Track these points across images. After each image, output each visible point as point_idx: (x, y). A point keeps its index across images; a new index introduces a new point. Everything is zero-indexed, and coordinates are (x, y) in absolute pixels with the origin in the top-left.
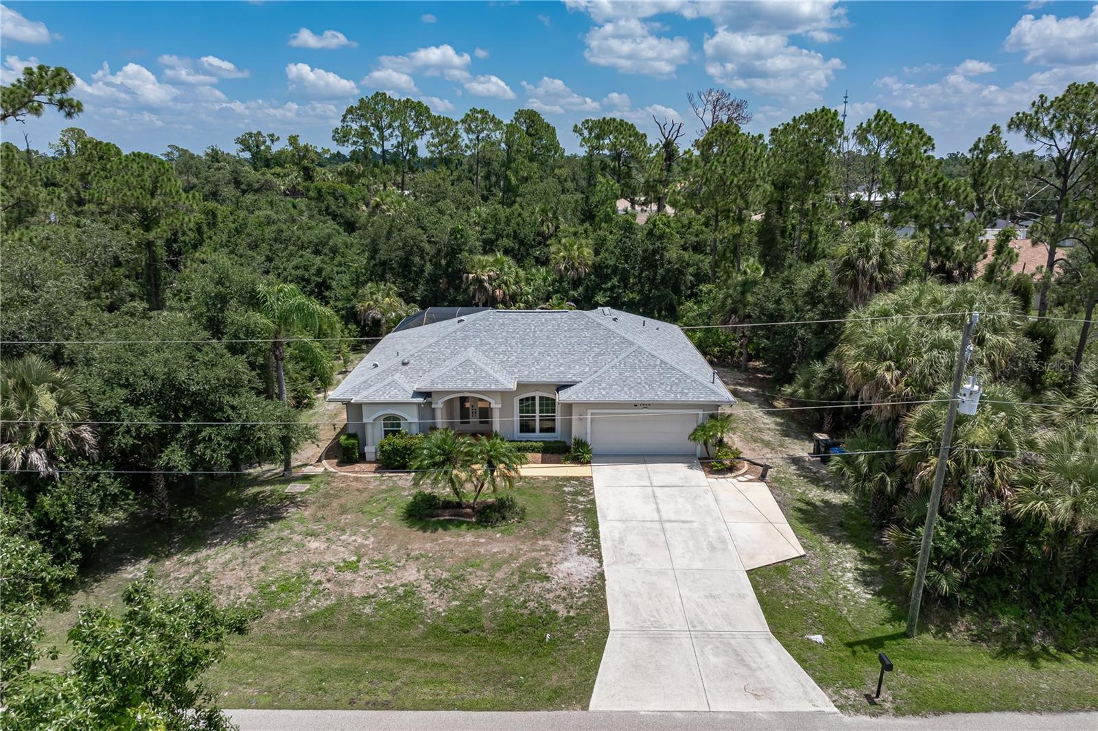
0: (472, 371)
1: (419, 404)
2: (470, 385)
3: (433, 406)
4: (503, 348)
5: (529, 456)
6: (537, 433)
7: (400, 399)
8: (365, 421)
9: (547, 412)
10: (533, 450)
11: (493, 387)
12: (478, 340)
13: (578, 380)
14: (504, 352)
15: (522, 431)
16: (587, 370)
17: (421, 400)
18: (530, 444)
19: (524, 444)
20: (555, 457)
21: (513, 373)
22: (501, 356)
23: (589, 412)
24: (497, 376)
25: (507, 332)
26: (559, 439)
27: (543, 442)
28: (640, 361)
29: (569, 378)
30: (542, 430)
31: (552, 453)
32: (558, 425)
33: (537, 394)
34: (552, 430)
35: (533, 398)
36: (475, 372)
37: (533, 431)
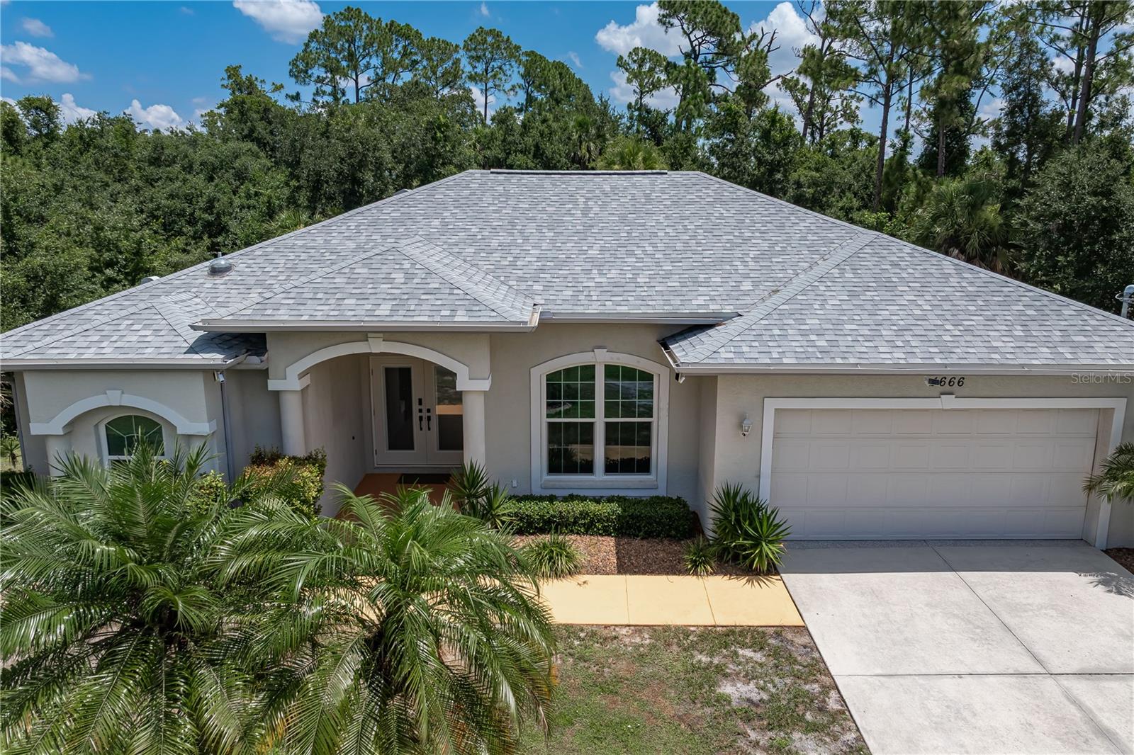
0: (399, 277)
1: (208, 372)
2: (384, 310)
3: (273, 385)
4: (503, 237)
5: (579, 545)
6: (599, 475)
7: (150, 355)
8: (36, 429)
9: (629, 411)
10: (590, 526)
11: (461, 317)
12: (436, 223)
13: (728, 310)
14: (504, 248)
15: (553, 468)
16: (747, 285)
17: (215, 358)
18: (578, 507)
19: (560, 506)
20: (658, 549)
21: (528, 293)
22: (497, 255)
23: (771, 405)
24: (480, 291)
25: (515, 209)
26: (662, 492)
27: (620, 500)
28: (894, 264)
29: (696, 305)
30: (611, 467)
31: (648, 536)
32: (661, 449)
33: (601, 358)
34: (643, 466)
35: (589, 371)
36: (409, 277)
37: (588, 468)
